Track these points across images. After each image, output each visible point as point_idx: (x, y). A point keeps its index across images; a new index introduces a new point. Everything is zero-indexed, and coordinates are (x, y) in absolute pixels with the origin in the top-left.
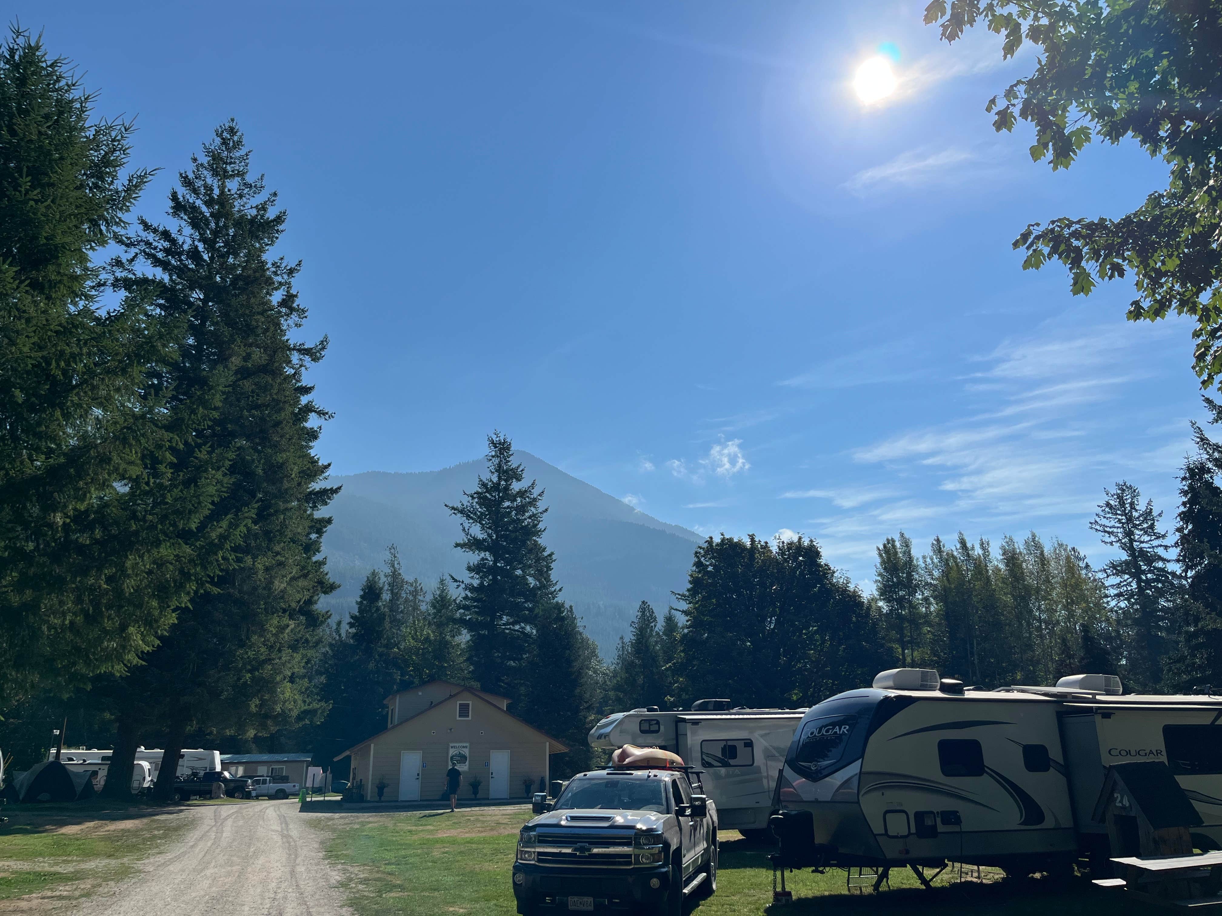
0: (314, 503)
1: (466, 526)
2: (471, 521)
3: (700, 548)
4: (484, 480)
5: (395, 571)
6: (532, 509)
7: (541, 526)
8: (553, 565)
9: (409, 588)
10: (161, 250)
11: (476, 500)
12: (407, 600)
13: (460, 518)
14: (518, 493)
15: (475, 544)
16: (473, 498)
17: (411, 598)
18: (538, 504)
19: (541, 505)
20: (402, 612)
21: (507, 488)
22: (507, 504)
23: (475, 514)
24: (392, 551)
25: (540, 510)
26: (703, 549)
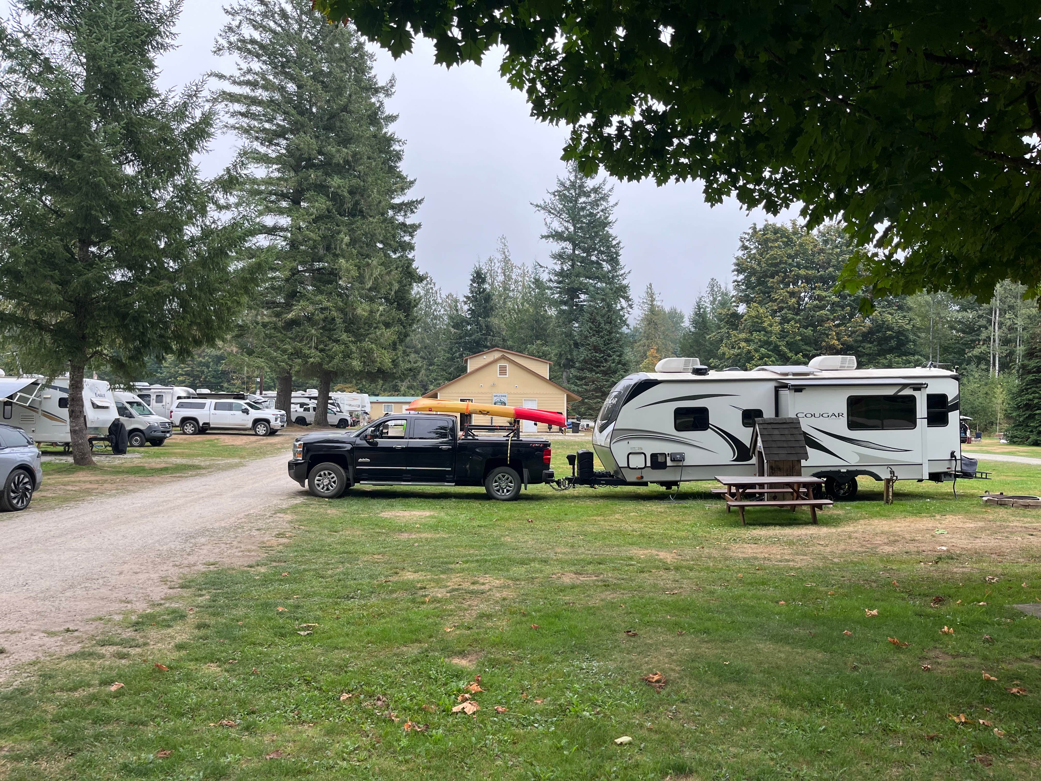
0: (405, 212)
1: (549, 220)
2: (552, 216)
3: (745, 233)
4: (562, 179)
5: (506, 257)
6: (604, 203)
7: (611, 218)
8: (621, 252)
9: (519, 271)
10: (258, 15)
11: (557, 197)
12: (516, 282)
13: (543, 214)
14: (592, 190)
15: (558, 236)
16: (555, 196)
17: (520, 279)
18: (610, 199)
19: (612, 200)
20: (513, 290)
21: (582, 186)
22: (582, 200)
23: (555, 210)
24: (503, 240)
25: (611, 204)
26: (748, 234)
